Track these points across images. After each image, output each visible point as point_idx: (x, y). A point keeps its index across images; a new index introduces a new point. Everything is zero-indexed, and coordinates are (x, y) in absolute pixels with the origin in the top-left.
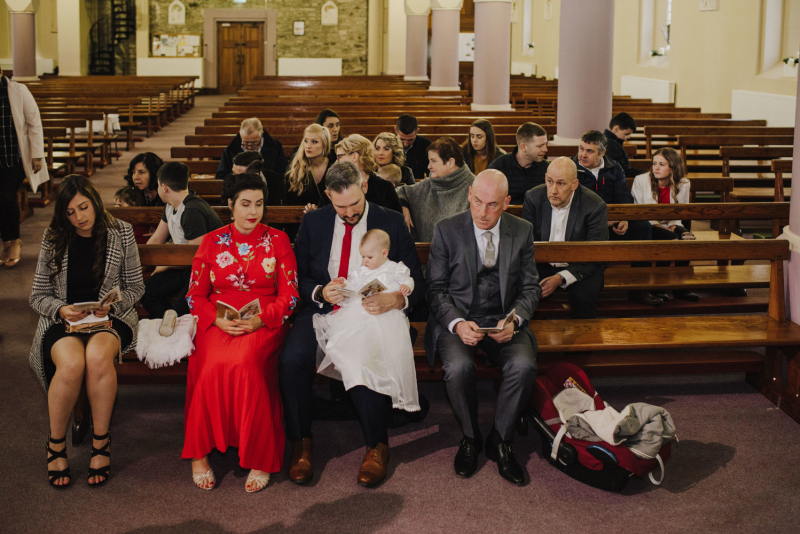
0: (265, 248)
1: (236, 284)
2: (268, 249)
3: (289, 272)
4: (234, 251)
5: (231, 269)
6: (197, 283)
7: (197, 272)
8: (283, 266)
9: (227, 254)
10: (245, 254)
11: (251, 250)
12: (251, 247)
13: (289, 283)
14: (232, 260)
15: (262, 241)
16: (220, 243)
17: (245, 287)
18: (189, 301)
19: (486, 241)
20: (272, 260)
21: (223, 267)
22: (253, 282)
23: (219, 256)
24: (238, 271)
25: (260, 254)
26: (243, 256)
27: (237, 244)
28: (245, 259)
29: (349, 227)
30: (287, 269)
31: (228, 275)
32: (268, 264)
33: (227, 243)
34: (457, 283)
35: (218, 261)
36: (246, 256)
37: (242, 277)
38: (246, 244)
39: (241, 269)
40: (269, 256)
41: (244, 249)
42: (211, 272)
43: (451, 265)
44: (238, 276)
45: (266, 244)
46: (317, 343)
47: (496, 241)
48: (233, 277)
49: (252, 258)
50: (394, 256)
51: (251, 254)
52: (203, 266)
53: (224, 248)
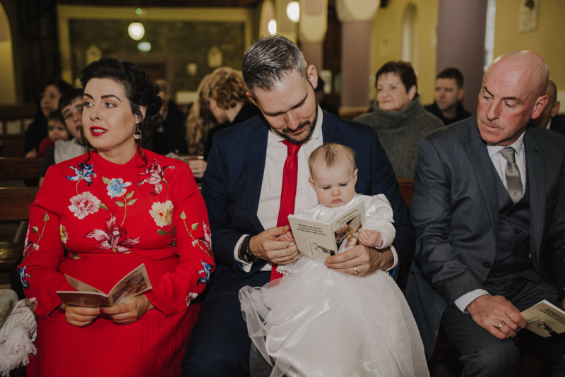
0: (153, 186)
1: (106, 245)
2: (159, 188)
3: (194, 226)
4: (100, 191)
5: (96, 220)
6: (37, 247)
7: (36, 229)
8: (183, 216)
9: (87, 195)
10: (119, 195)
11: (129, 190)
12: (128, 184)
13: (195, 243)
14: (96, 203)
15: (149, 175)
16: (75, 178)
17: (121, 249)
18: (22, 274)
19: (504, 162)
20: (168, 205)
21: (81, 217)
22: (136, 241)
23: (73, 199)
24: (109, 224)
25: (147, 196)
26: (116, 199)
27: (105, 180)
28: (120, 204)
29: (293, 146)
30: (189, 221)
31: (91, 231)
32: (161, 212)
33: (88, 179)
34: (466, 228)
35: (72, 208)
36: (121, 199)
37: (116, 233)
38: (121, 180)
39: (113, 219)
40: (162, 199)
41: (116, 188)
42: (62, 227)
43: (455, 197)
44: (109, 231)
45: (155, 180)
46: (250, 340)
47: (520, 160)
48: (99, 234)
49: (131, 203)
50: (365, 187)
51: (130, 196)
52: (47, 218)
53: (84, 186)
